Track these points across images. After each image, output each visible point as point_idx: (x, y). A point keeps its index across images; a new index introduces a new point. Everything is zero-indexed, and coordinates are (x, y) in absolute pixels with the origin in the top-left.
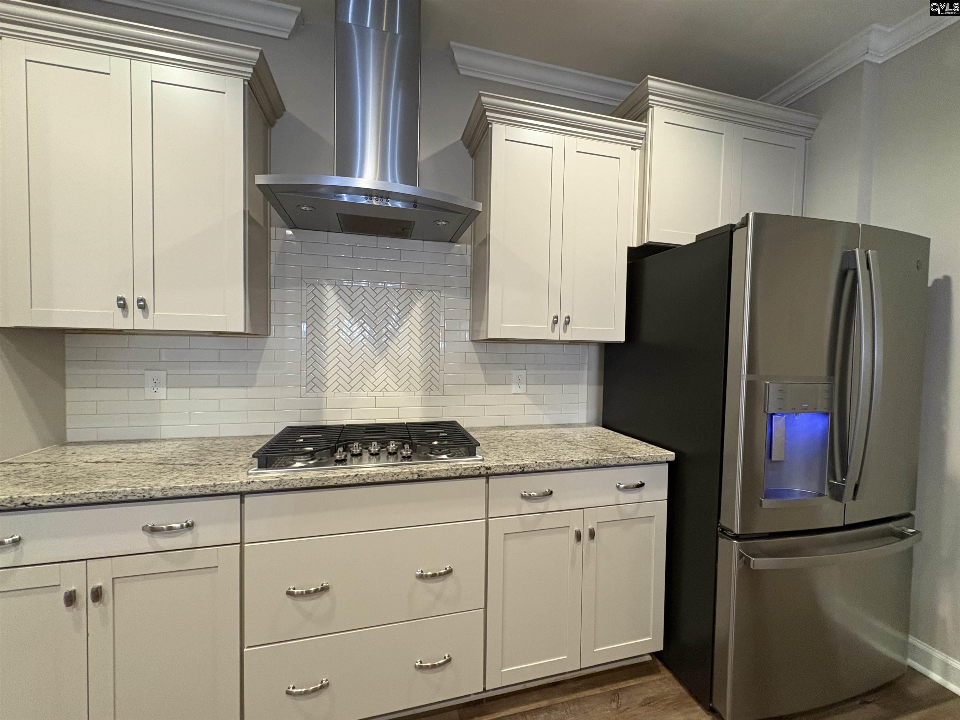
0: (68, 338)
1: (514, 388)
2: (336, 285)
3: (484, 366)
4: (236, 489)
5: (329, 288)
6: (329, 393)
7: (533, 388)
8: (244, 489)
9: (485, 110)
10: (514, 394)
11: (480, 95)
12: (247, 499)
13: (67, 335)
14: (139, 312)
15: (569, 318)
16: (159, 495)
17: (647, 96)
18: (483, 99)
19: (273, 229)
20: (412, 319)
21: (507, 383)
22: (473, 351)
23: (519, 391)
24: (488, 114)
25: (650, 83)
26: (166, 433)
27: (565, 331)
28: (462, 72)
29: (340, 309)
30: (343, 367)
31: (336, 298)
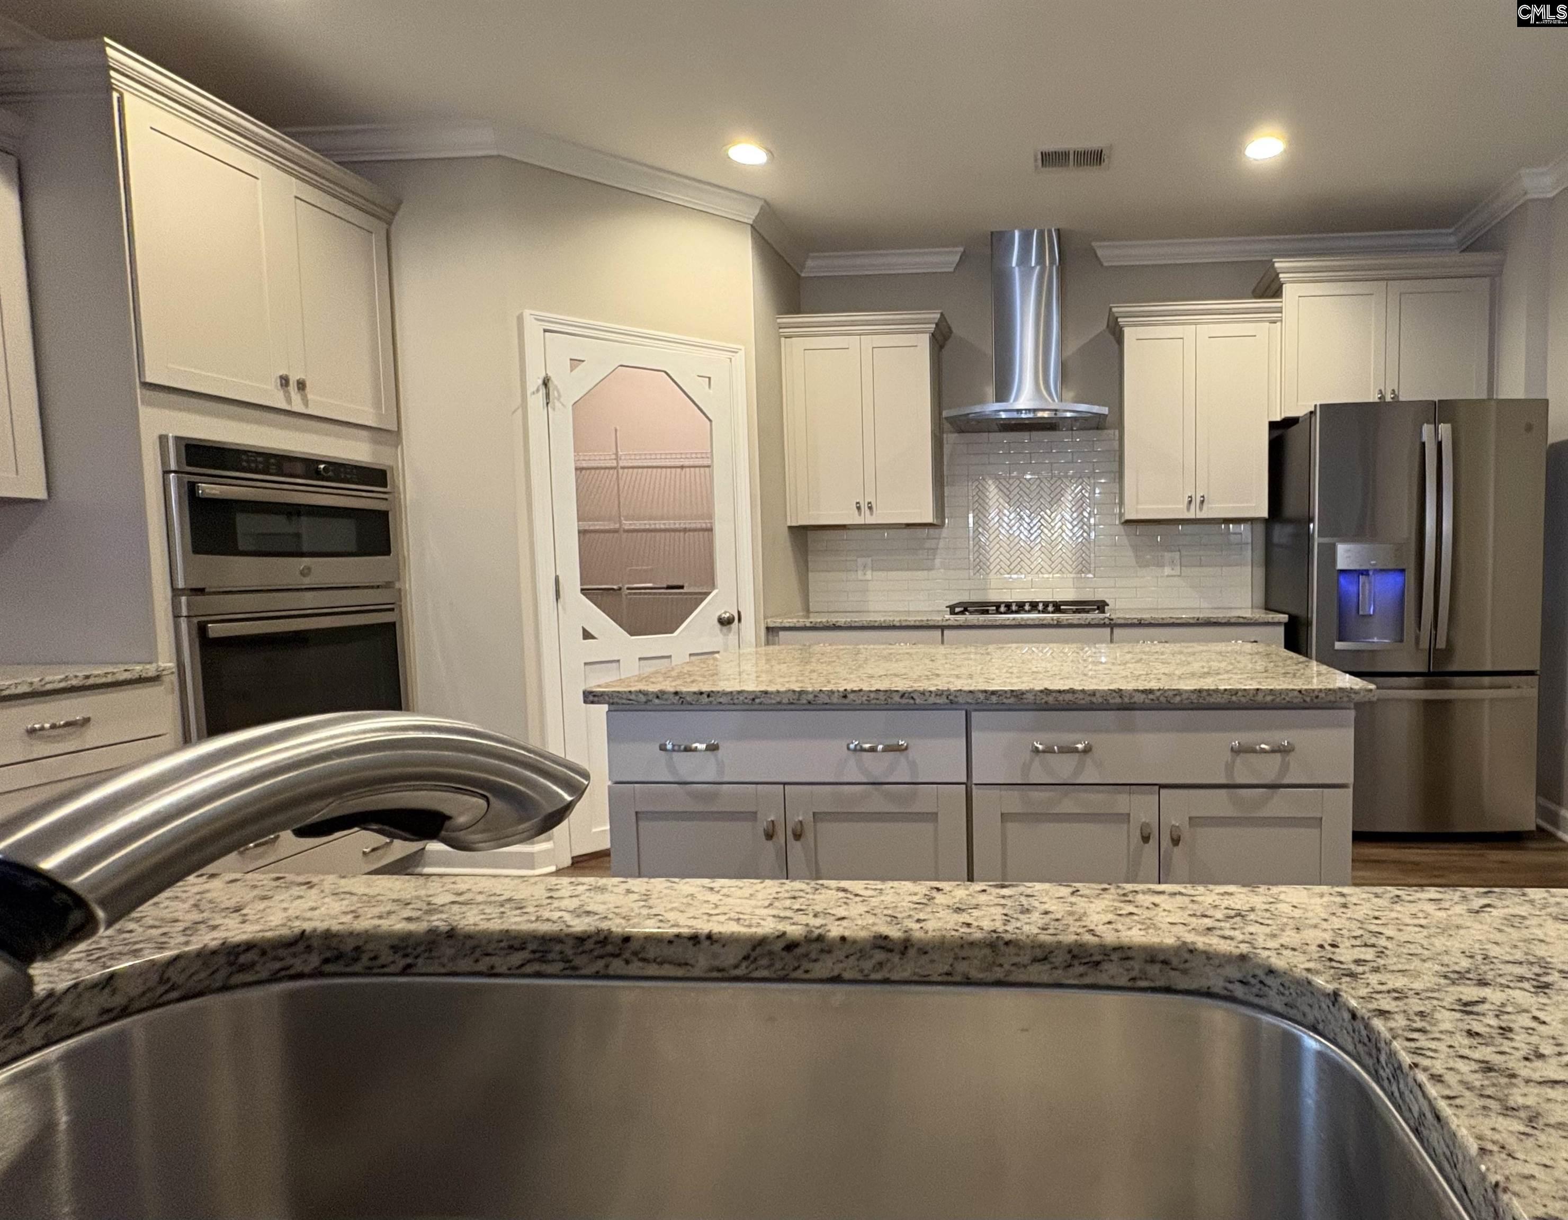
0: (811, 534)
1: (1167, 571)
2: (997, 478)
3: (1135, 548)
4: (940, 624)
5: (990, 482)
6: (992, 576)
7: (1187, 571)
8: (944, 623)
9: (1117, 318)
10: (1168, 576)
11: (1110, 309)
12: (946, 632)
13: (809, 532)
14: (868, 512)
15: (1203, 497)
16: (898, 624)
17: (1278, 274)
18: (1114, 310)
19: (945, 436)
20: (1063, 506)
21: (1161, 565)
22: (1123, 533)
23: (1173, 573)
24: (1119, 320)
25: (1277, 265)
26: (871, 608)
27: (1201, 509)
28: (1106, 264)
29: (1001, 500)
30: (1004, 552)
31: (996, 491)
